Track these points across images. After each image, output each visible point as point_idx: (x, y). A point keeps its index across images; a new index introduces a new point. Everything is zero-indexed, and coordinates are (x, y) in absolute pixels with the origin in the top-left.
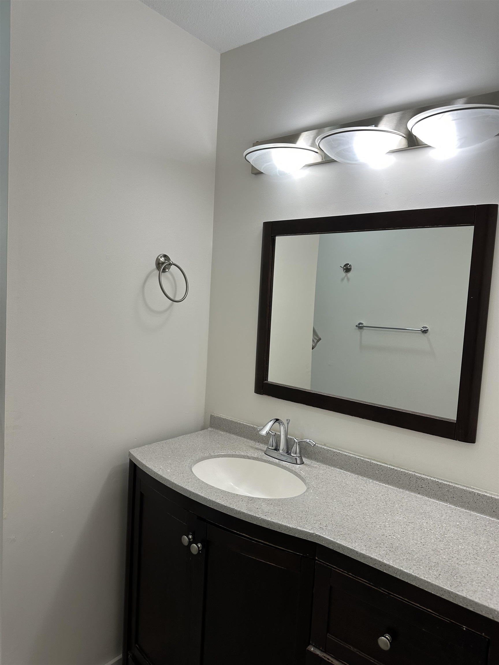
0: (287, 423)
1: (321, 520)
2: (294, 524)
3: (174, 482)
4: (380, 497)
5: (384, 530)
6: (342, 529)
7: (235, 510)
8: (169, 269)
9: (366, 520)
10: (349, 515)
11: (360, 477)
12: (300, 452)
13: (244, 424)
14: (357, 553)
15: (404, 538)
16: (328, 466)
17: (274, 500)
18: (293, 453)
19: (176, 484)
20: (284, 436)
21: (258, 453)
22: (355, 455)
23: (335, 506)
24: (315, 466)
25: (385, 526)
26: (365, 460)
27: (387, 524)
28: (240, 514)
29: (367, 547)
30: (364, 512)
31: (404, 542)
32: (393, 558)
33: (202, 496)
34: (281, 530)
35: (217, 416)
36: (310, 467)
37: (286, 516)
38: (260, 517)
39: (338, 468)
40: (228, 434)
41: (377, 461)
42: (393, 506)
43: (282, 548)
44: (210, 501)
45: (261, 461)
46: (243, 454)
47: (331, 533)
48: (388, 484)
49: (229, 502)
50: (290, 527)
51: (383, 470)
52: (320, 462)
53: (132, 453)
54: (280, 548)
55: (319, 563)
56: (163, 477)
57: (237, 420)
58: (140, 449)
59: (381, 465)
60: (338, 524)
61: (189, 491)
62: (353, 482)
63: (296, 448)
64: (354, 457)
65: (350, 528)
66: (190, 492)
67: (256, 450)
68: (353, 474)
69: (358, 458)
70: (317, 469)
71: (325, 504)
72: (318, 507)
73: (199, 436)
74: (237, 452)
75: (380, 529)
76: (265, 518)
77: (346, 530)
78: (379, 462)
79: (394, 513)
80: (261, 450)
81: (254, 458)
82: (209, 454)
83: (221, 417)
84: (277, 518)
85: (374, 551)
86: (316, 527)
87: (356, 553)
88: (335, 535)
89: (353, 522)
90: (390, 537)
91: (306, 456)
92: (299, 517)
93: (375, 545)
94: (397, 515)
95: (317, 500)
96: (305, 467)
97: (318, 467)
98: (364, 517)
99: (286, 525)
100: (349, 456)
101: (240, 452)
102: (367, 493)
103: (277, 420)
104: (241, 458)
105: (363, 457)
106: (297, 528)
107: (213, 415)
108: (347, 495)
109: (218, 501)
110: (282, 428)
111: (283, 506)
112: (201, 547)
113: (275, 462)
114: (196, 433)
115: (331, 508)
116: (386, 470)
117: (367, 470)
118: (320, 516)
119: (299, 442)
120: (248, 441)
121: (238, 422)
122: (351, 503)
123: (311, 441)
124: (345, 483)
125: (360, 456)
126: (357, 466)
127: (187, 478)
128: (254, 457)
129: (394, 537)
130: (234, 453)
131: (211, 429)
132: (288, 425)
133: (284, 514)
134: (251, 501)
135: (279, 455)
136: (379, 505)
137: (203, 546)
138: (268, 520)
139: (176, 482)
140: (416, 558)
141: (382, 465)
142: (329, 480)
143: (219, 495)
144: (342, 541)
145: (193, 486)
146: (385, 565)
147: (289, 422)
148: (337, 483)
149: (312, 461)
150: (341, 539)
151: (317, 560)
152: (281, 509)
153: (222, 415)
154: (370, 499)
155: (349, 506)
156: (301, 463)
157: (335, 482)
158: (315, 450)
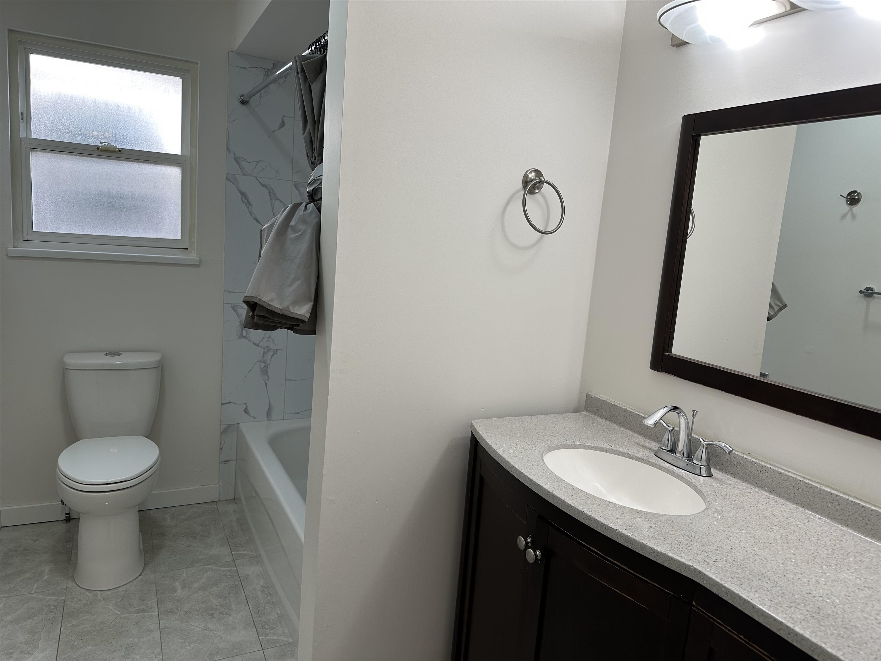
0: (693, 416)
1: (710, 552)
2: (665, 548)
3: (514, 465)
4: (825, 542)
5: (813, 587)
6: (741, 571)
7: (585, 513)
8: (540, 188)
9: (788, 568)
10: (759, 554)
11: (801, 509)
12: (708, 460)
13: (632, 411)
14: (754, 608)
15: (846, 606)
16: (750, 486)
17: (646, 513)
18: (697, 460)
19: (515, 468)
20: (684, 433)
21: (644, 452)
22: (797, 475)
23: (741, 539)
24: (730, 482)
25: (818, 582)
26: (812, 485)
27: (823, 580)
28: (590, 520)
29: (773, 602)
30: (788, 556)
31: (843, 611)
32: (814, 628)
33: (545, 489)
34: (645, 553)
35: (596, 396)
36: (721, 482)
37: (656, 535)
38: (617, 529)
39: (766, 491)
40: (608, 423)
41: (833, 489)
42: (845, 559)
43: (644, 578)
44: (554, 496)
45: (647, 464)
46: (621, 450)
47: (720, 571)
48: (847, 526)
49: (579, 503)
50: (657, 551)
51: (840, 503)
52: (738, 479)
53: (474, 424)
54: (642, 577)
55: (697, 610)
56: (502, 457)
57: (621, 405)
58: (485, 421)
59: (837, 496)
60: (736, 562)
61: (530, 479)
62: (785, 513)
63: (702, 453)
64: (793, 478)
65: (755, 573)
66: (531, 481)
67: (643, 448)
68: (789, 504)
69: (801, 479)
70: (731, 487)
71: (726, 533)
72: (713, 535)
73: (567, 419)
74: (614, 446)
75: (806, 584)
76: (624, 532)
77: (747, 573)
78: (836, 490)
79: (842, 567)
80: (650, 449)
81: (638, 459)
82: (572, 441)
83: (601, 398)
84: (642, 536)
85: (785, 611)
86: (699, 559)
87: (752, 607)
88: (725, 576)
89: (763, 565)
90: (821, 598)
91: (718, 467)
92: (677, 541)
93: (789, 604)
94: (847, 571)
95: (713, 526)
96: (712, 481)
97: (734, 484)
98: (786, 562)
99: (653, 547)
100: (786, 475)
101: (618, 447)
102: (804, 533)
103: (675, 408)
104: (618, 455)
105: (808, 479)
106: (668, 554)
107: (590, 395)
108: (767, 529)
109: (564, 498)
110: (683, 421)
111: (657, 523)
112: (539, 555)
113: (667, 467)
114: (564, 415)
115: (734, 540)
116: (845, 503)
117: (812, 500)
118: (711, 547)
119: (707, 445)
120: (636, 435)
121: (624, 407)
122: (770, 539)
123: (728, 446)
124: (771, 512)
125: (804, 478)
126: (797, 491)
127: (533, 464)
128: (638, 457)
129: (828, 601)
130: (609, 447)
131: (586, 413)
132: (693, 418)
133: (654, 533)
134: (612, 508)
135: (675, 459)
136: (819, 552)
137: (543, 554)
138: (627, 536)
139: (516, 466)
140: (856, 638)
141: (839, 496)
142: (745, 504)
143: (568, 492)
144: (733, 586)
145: (536, 474)
146: (797, 634)
147: (696, 414)
148: (758, 510)
149: (725, 475)
150: (733, 582)
151: (694, 606)
152: (653, 526)
153: (603, 396)
154: (807, 541)
155: (765, 543)
156: (707, 476)
157: (754, 508)
158: (732, 461)
